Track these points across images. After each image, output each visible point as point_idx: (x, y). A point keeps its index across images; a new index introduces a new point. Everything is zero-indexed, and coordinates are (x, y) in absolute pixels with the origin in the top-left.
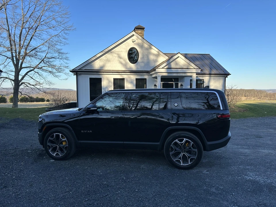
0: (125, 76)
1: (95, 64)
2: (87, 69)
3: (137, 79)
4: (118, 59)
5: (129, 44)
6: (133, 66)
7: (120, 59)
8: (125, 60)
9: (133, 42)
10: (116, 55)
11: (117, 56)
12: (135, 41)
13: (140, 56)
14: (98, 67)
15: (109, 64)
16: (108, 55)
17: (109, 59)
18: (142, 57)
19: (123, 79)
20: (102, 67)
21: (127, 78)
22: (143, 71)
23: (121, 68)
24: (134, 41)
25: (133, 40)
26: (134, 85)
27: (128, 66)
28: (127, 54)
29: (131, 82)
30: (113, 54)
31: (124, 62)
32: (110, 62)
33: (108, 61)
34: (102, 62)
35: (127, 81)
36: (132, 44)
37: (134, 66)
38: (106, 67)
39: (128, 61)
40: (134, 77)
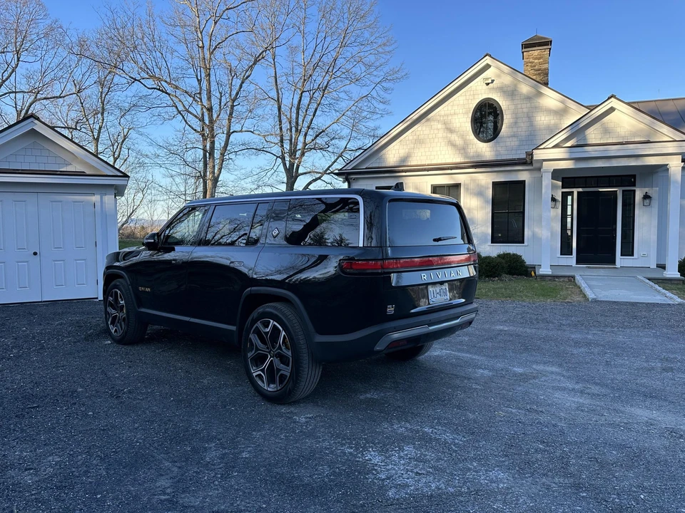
0: (461, 178)
1: (389, 152)
2: (371, 166)
3: (495, 184)
4: (445, 134)
5: (478, 92)
6: (485, 150)
7: (449, 135)
8: (462, 136)
9: (488, 84)
10: (440, 126)
11: (444, 126)
12: (493, 81)
13: (507, 119)
14: (395, 160)
15: (422, 150)
16: (420, 129)
17: (422, 137)
18: (512, 121)
19: (457, 186)
20: (405, 159)
21: (467, 182)
22: (514, 160)
23: (452, 157)
24: (490, 81)
25: (487, 79)
26: (487, 202)
27: (471, 151)
28: (469, 120)
29: (480, 194)
30: (432, 123)
31: (459, 142)
32: (423, 146)
33: (419, 142)
34: (405, 147)
35: (467, 189)
36: (483, 91)
37: (488, 149)
38: (414, 158)
39: (472, 137)
40: (486, 180)
